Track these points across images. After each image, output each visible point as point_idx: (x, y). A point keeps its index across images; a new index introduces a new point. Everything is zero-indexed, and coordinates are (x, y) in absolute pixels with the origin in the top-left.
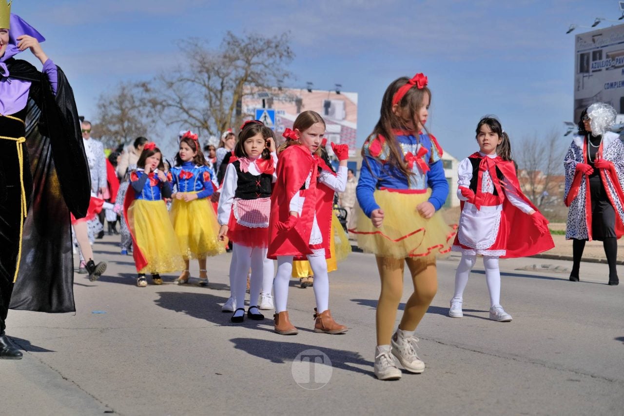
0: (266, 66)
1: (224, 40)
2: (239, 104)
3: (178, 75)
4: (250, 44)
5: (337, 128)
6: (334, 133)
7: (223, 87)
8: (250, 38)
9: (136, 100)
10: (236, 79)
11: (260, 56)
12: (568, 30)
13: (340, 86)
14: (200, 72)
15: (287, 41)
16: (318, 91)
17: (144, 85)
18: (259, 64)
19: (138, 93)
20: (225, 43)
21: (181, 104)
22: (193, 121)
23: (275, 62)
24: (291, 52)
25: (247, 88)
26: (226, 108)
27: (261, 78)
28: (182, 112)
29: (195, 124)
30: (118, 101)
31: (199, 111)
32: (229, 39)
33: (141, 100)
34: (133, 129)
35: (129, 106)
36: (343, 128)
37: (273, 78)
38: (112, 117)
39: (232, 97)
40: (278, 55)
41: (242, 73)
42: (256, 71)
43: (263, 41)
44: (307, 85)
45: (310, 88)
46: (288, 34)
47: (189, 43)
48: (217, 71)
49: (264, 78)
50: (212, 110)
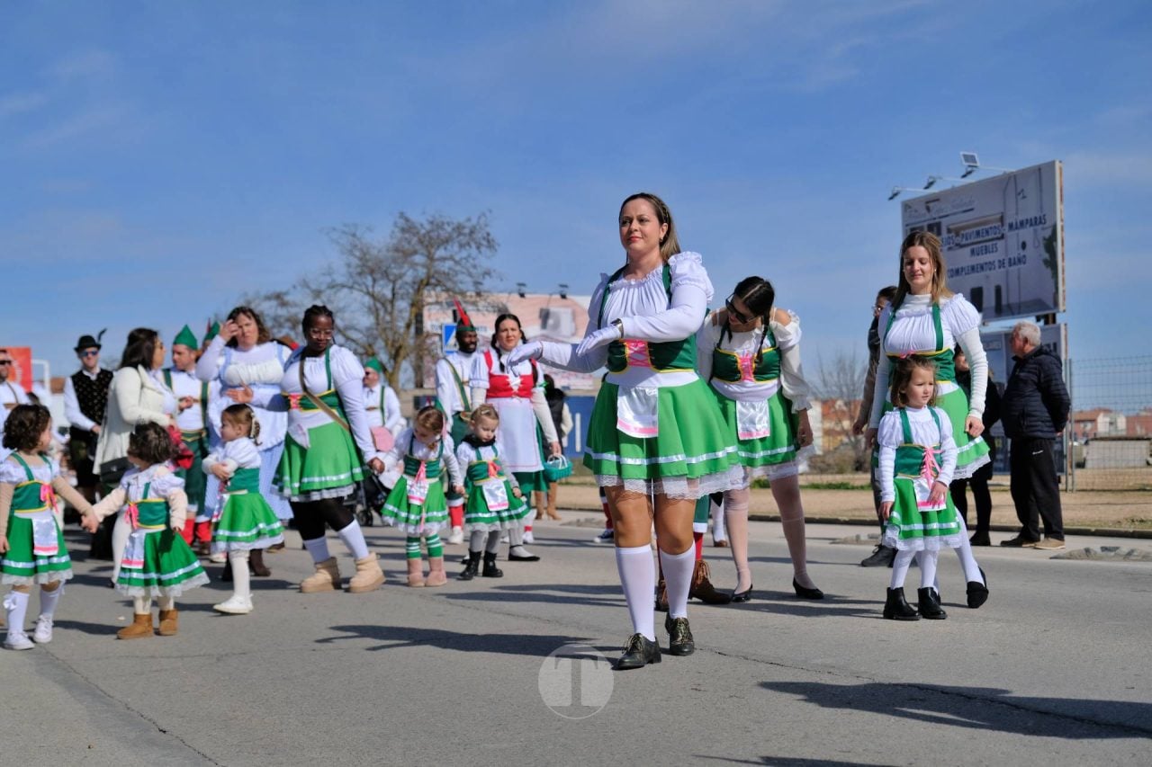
0: (457, 263)
1: (395, 224)
2: (419, 319)
3: (328, 279)
7: (394, 295)
8: (432, 223)
10: (414, 283)
11: (449, 247)
12: (890, 195)
13: (566, 286)
14: (360, 274)
16: (535, 296)
17: (278, 297)
18: (447, 258)
20: (396, 230)
23: (469, 256)
24: (493, 241)
25: (430, 295)
26: (400, 325)
27: (450, 280)
31: (359, 332)
32: (401, 222)
33: (275, 319)
37: (468, 279)
39: (408, 309)
40: (473, 245)
41: (422, 272)
42: (442, 269)
43: (452, 226)
44: (518, 287)
45: (522, 292)
46: (488, 214)
47: (344, 232)
48: (386, 272)
49: (455, 279)
50: (380, 329)
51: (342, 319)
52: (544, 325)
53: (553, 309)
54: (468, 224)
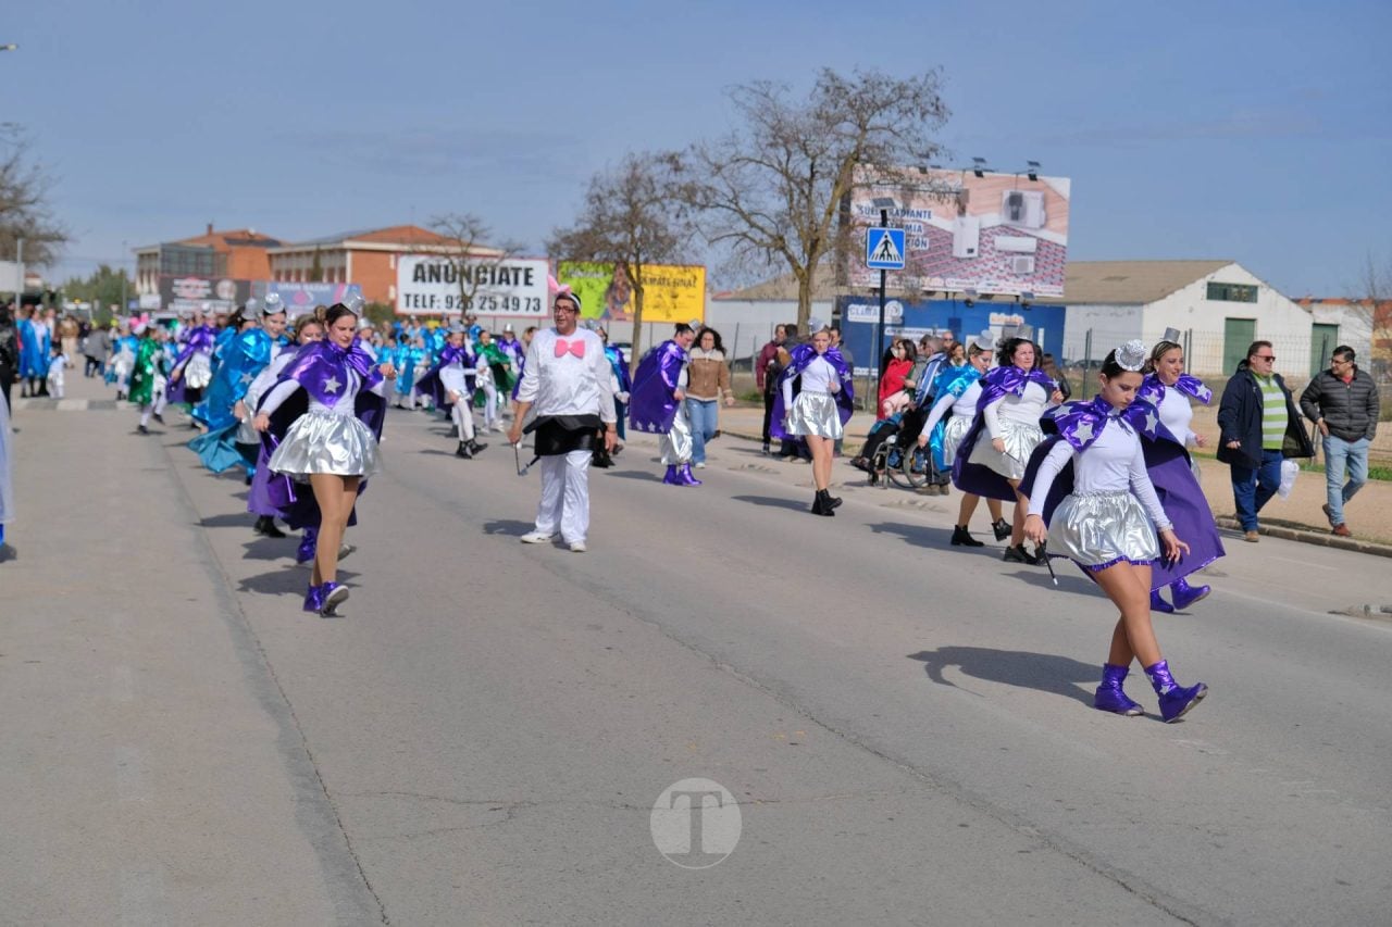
0: (895, 133)
1: (818, 84)
2: (845, 207)
3: (733, 151)
4: (866, 92)
5: (1029, 244)
6: (1023, 254)
7: (813, 175)
8: (865, 82)
9: (657, 186)
10: (839, 157)
11: (886, 113)
13: (1037, 164)
14: (771, 145)
15: (936, 86)
16: (996, 174)
17: (672, 159)
18: (884, 129)
19: (661, 173)
20: (820, 90)
21: (736, 204)
22: (757, 235)
23: (912, 126)
24: (943, 107)
25: (860, 174)
26: (820, 211)
27: (885, 156)
29: (762, 240)
30: (626, 189)
31: (768, 218)
32: (826, 82)
33: (667, 187)
34: (652, 239)
35: (645, 198)
36: (1041, 243)
37: (908, 156)
38: (613, 219)
39: (831, 191)
40: (918, 114)
41: (849, 146)
42: (877, 142)
43: (892, 87)
44: (974, 164)
45: (978, 169)
46: (938, 72)
47: (755, 92)
48: (804, 144)
49: (893, 154)
50: (793, 215)
51: (747, 201)
54: (911, 84)
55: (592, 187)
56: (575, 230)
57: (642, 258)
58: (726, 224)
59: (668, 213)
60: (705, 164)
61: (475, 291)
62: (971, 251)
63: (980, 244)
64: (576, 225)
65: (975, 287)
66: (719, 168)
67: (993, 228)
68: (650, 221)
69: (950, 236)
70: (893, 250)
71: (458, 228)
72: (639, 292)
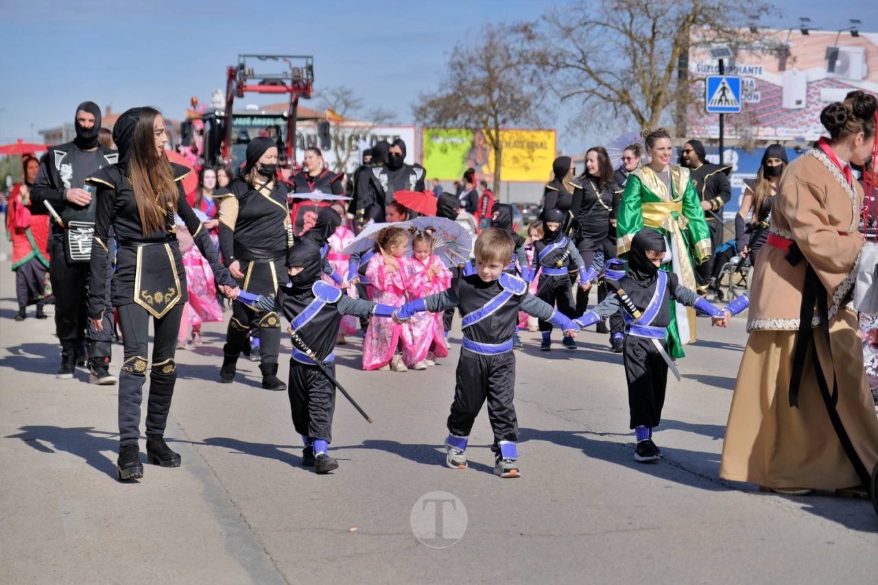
2: (683, 62)
3: (581, 15)
7: (654, 34)
9: (512, 53)
10: (678, 19)
13: (858, 21)
14: (617, 9)
16: (820, 32)
17: (525, 29)
19: (516, 43)
21: (585, 64)
22: (606, 91)
25: (696, 34)
26: (661, 68)
27: (720, 16)
28: (587, 78)
29: (609, 96)
30: (484, 57)
31: (614, 75)
33: (521, 54)
34: (509, 102)
35: (501, 64)
37: (741, 15)
38: (473, 84)
39: (671, 49)
41: (688, 8)
42: (711, 3)
44: (801, 23)
45: (804, 28)
48: (646, 8)
49: (727, 15)
50: (636, 71)
51: (595, 61)
52: (831, 67)
53: (842, 49)
55: (454, 55)
56: (439, 95)
57: (500, 118)
58: (576, 81)
59: (523, 77)
60: (557, 29)
61: (349, 156)
62: (799, 102)
63: (808, 96)
64: (440, 90)
65: (803, 135)
66: (568, 32)
67: (818, 81)
68: (506, 86)
69: (779, 90)
70: (730, 95)
71: (332, 99)
72: (497, 148)
